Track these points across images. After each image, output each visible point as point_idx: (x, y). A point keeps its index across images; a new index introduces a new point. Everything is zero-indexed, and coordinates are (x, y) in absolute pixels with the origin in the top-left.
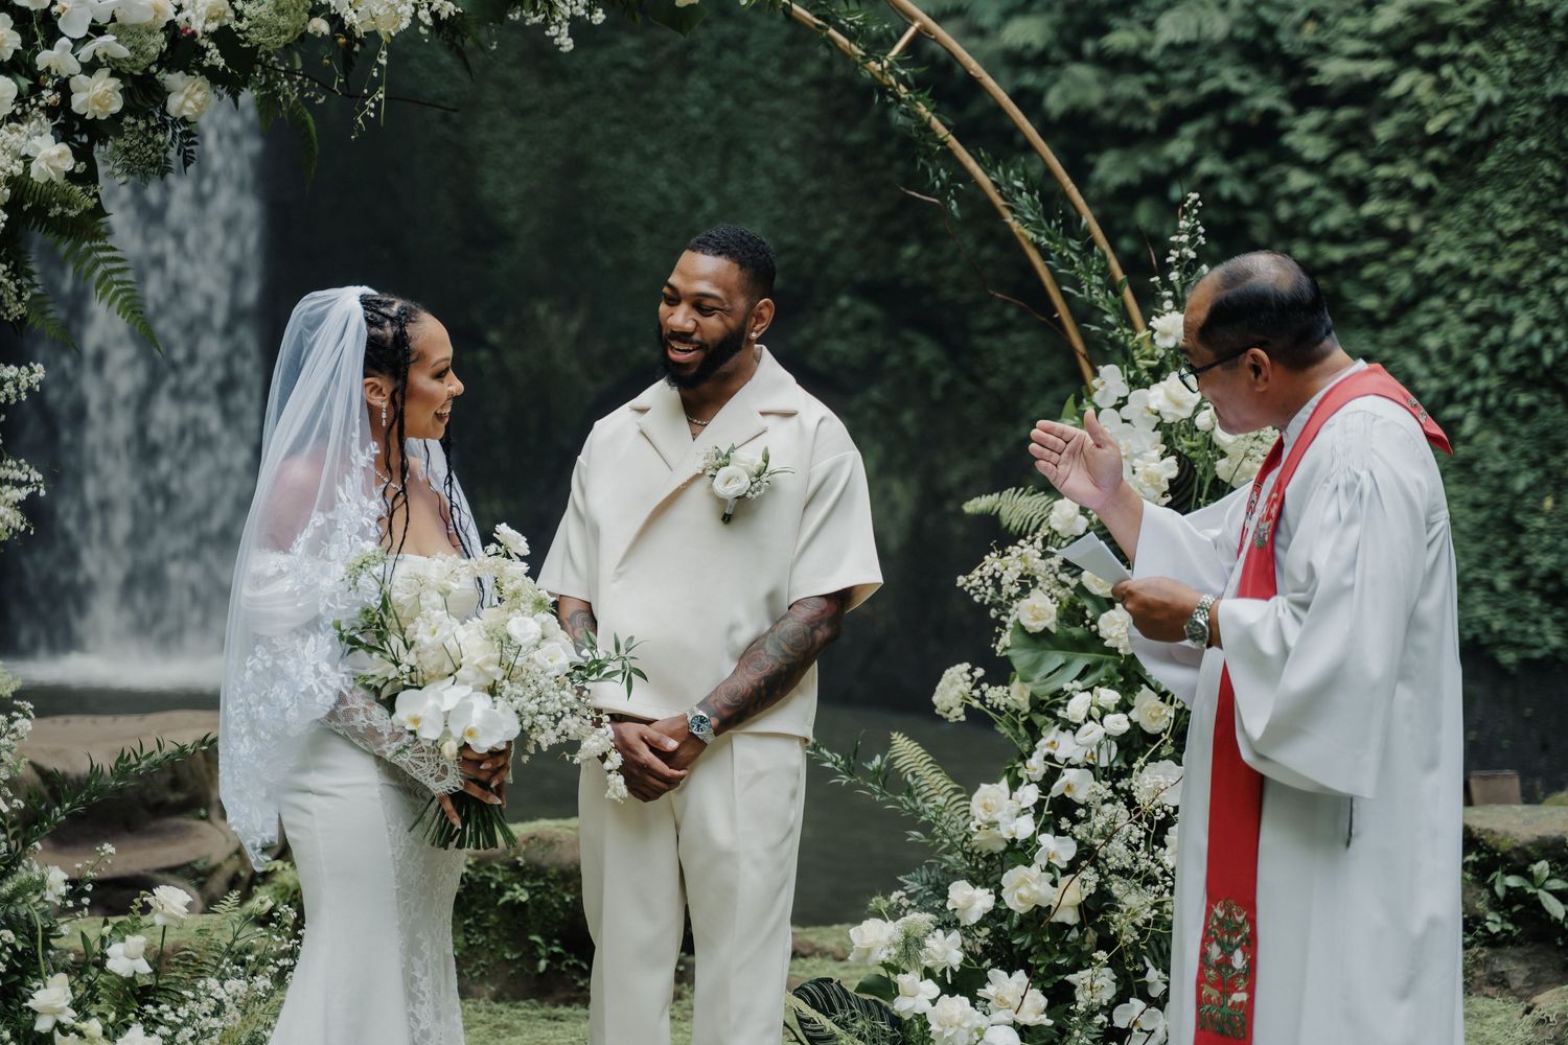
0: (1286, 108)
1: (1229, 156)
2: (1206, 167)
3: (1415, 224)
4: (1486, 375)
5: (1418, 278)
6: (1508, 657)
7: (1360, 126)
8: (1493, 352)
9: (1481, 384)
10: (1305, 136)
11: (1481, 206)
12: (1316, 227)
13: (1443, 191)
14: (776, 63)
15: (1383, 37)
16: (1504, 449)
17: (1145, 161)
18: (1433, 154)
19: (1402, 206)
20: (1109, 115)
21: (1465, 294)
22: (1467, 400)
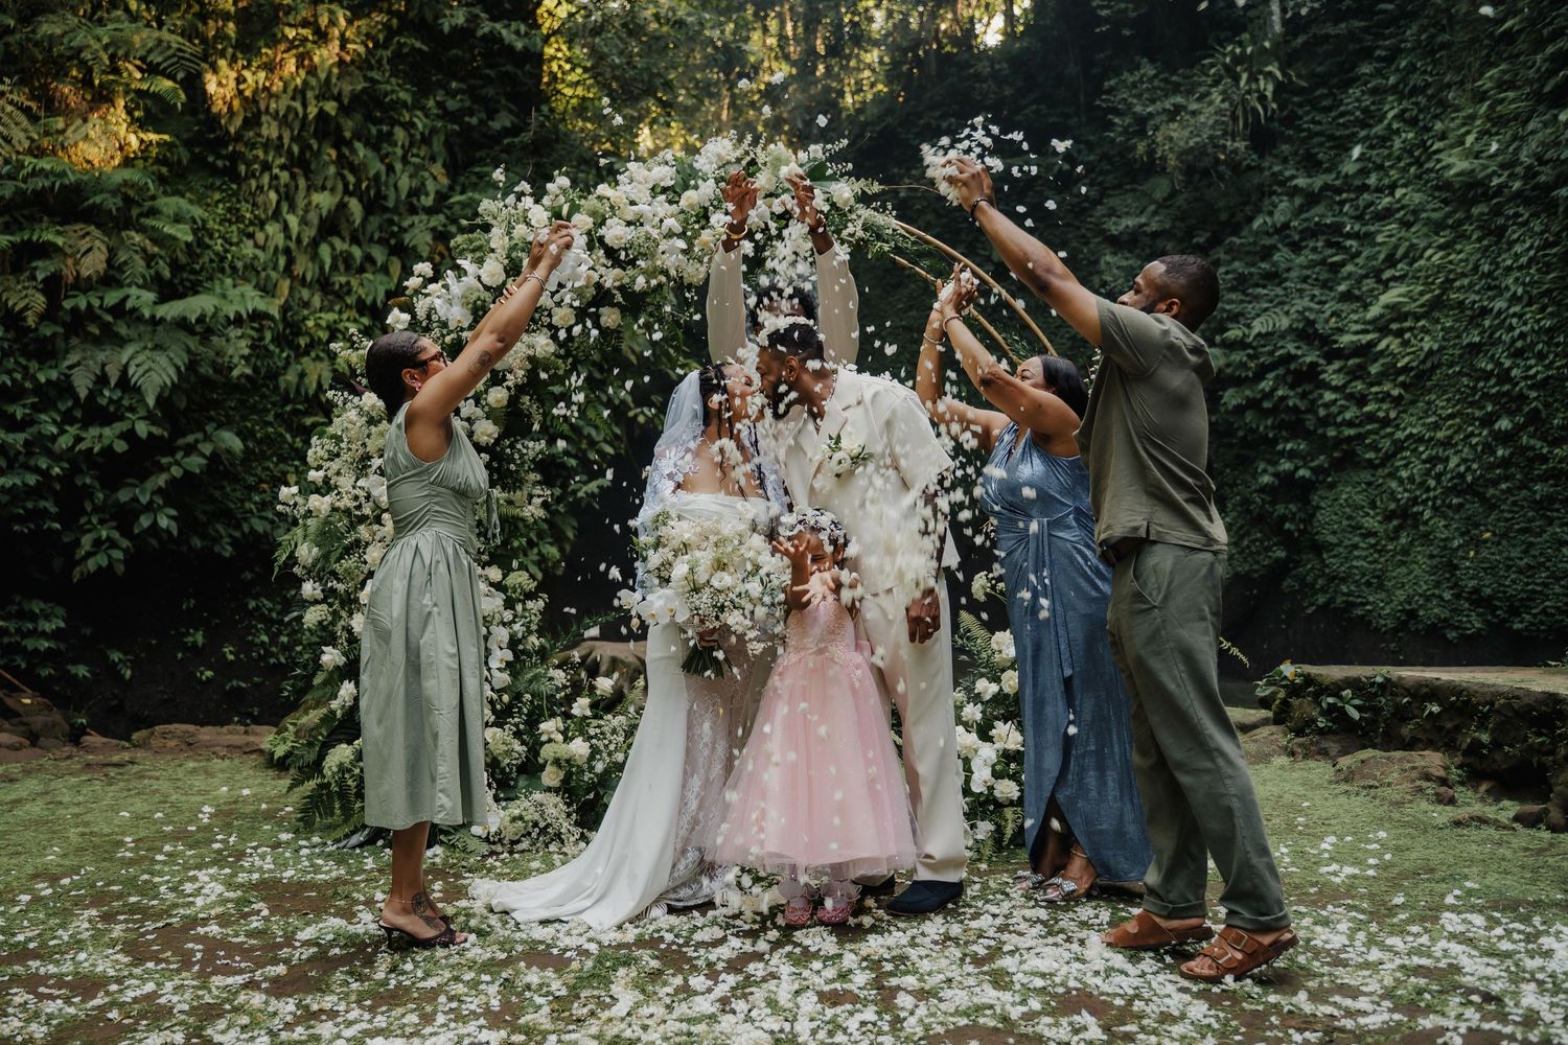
0: (1321, 361)
1: (1292, 387)
2: (1280, 393)
3: (1393, 415)
4: (1435, 489)
5: (1394, 442)
6: (1452, 635)
7: (1362, 367)
8: (1438, 477)
9: (1432, 494)
10: (1332, 374)
11: (1429, 403)
12: (1339, 419)
13: (1408, 397)
15: (1374, 321)
16: (1446, 526)
17: (1248, 393)
18: (1402, 378)
19: (1385, 407)
20: (1229, 370)
21: (1421, 449)
22: (1425, 502)
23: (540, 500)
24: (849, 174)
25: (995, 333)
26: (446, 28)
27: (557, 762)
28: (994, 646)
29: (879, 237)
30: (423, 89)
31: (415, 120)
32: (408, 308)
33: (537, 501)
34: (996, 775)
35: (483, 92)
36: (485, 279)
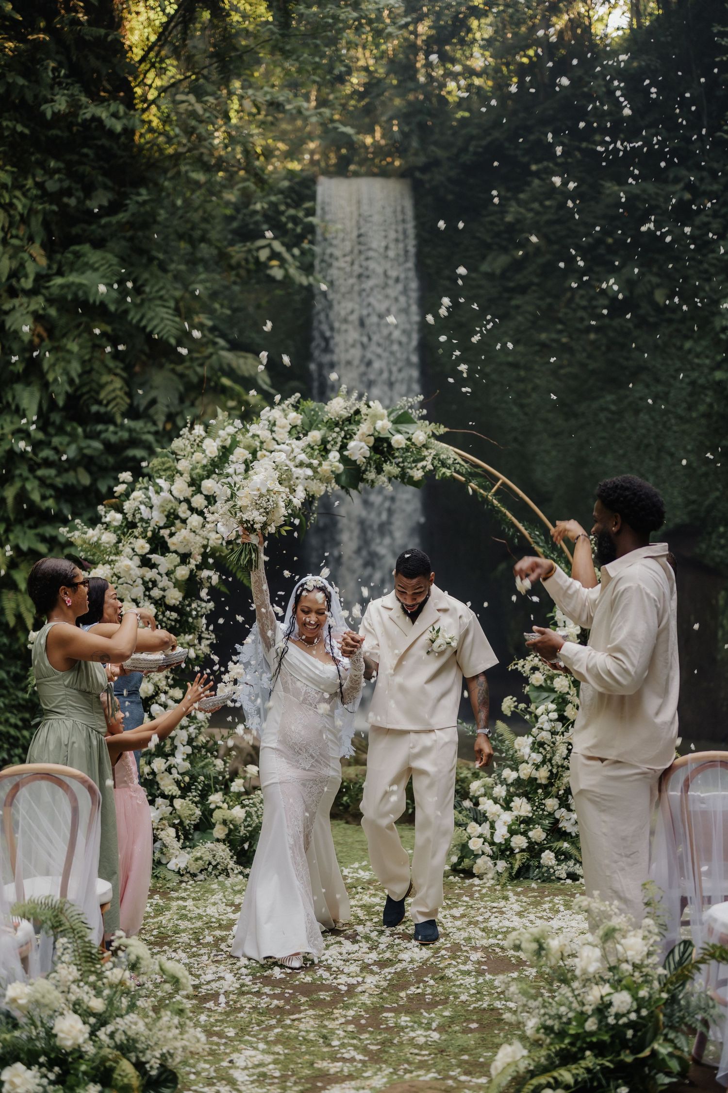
14: (684, 405)
23: (208, 642)
24: (423, 418)
25: (522, 529)
26: (49, 115)
27: (225, 822)
28: (516, 747)
29: (444, 465)
30: (23, 169)
31: (15, 201)
32: (119, 509)
33: (205, 642)
34: (512, 832)
35: (81, 169)
36: (175, 493)
